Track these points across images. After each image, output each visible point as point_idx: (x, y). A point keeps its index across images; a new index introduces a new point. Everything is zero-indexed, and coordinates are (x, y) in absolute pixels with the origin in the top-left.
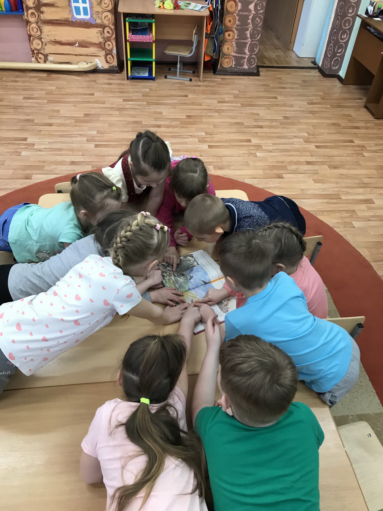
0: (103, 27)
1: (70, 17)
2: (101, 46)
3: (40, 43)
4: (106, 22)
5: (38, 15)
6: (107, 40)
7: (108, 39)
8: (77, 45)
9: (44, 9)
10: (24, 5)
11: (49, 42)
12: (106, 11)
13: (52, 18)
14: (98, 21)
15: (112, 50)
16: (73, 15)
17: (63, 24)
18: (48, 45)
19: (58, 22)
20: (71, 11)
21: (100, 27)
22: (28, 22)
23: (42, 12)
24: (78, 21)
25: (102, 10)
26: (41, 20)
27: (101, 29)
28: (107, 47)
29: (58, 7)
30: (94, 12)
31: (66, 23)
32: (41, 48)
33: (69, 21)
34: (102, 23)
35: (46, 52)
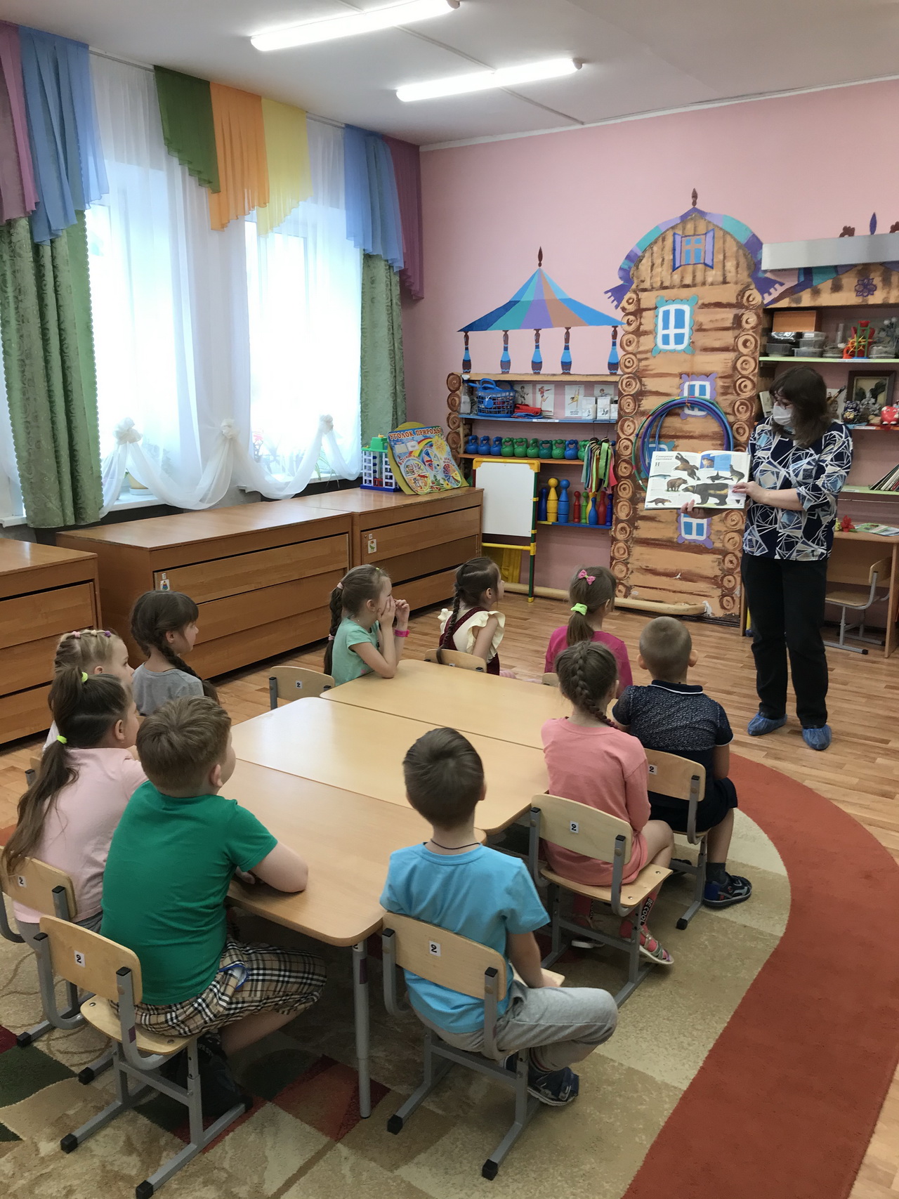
0: (724, 553)
1: (676, 536)
2: (716, 581)
3: (625, 569)
4: (730, 547)
5: (630, 531)
6: (727, 573)
7: (730, 572)
8: (678, 577)
9: (639, 523)
10: (614, 516)
11: (637, 569)
12: (733, 531)
13: (649, 537)
14: (718, 545)
15: (734, 588)
16: (681, 534)
17: (663, 545)
18: (636, 573)
19: (657, 542)
20: (678, 528)
21: (719, 554)
22: (614, 540)
23: (636, 528)
24: (686, 542)
25: (725, 529)
26: (633, 538)
27: (720, 557)
28: (726, 583)
29: (659, 521)
30: (713, 532)
31: (668, 544)
32: (625, 577)
33: (672, 542)
34: (723, 548)
35: (631, 582)
